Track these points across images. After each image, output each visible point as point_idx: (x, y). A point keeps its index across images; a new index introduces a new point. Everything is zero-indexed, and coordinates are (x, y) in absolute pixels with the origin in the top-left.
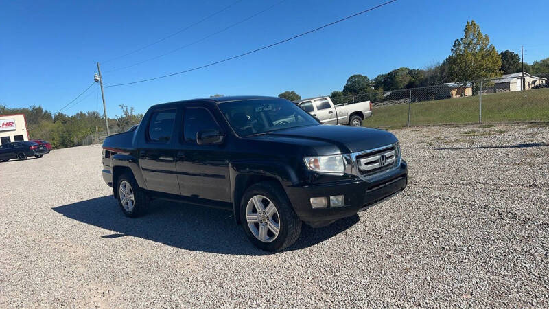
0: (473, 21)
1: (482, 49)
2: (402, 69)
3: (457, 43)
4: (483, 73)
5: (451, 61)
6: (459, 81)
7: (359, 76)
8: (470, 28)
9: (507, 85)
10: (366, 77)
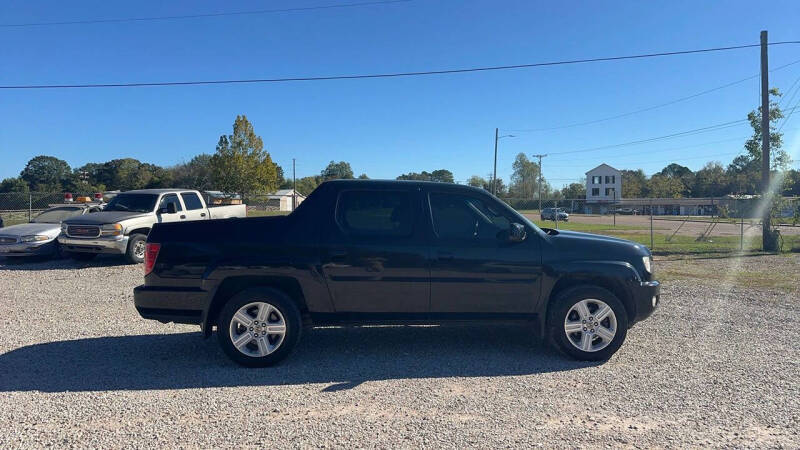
0: (244, 117)
1: (254, 154)
2: (130, 161)
3: (223, 141)
4: (257, 184)
5: (216, 161)
6: (226, 190)
7: (51, 159)
8: (240, 124)
9: (276, 202)
10: (64, 163)
